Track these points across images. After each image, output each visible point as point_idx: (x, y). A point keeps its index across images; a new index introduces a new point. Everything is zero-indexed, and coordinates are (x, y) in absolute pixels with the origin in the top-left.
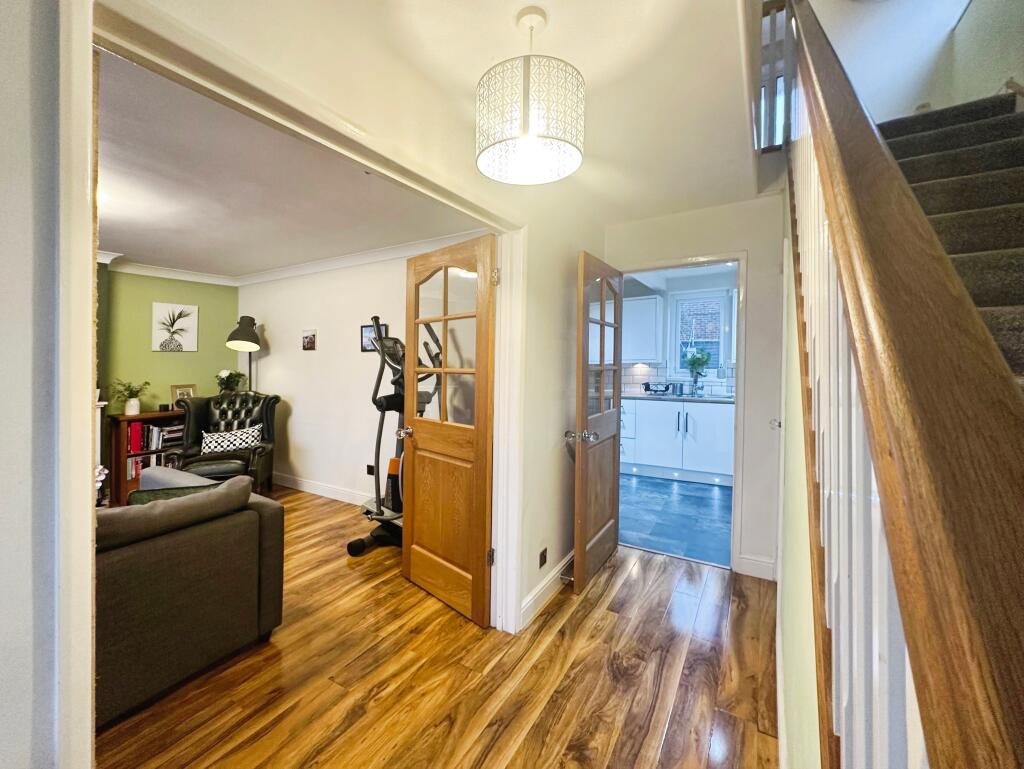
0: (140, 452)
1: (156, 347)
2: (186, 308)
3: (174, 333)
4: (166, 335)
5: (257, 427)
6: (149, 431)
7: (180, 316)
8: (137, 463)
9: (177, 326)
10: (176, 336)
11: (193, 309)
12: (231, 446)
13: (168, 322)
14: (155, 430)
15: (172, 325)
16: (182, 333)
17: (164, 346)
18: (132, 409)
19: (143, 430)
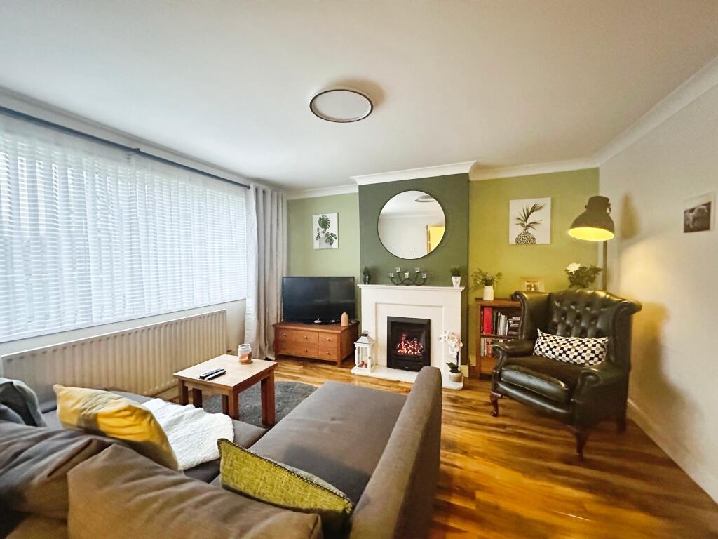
0: (489, 334)
1: (512, 241)
2: (539, 201)
3: (528, 226)
4: (521, 230)
5: (600, 340)
6: (497, 317)
7: (534, 209)
8: (488, 343)
9: (530, 220)
10: (530, 230)
11: (546, 202)
12: (579, 358)
13: (522, 216)
14: (503, 318)
15: (526, 220)
16: (535, 226)
17: (519, 240)
18: (489, 294)
19: (493, 316)
